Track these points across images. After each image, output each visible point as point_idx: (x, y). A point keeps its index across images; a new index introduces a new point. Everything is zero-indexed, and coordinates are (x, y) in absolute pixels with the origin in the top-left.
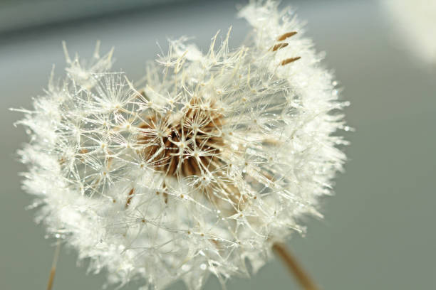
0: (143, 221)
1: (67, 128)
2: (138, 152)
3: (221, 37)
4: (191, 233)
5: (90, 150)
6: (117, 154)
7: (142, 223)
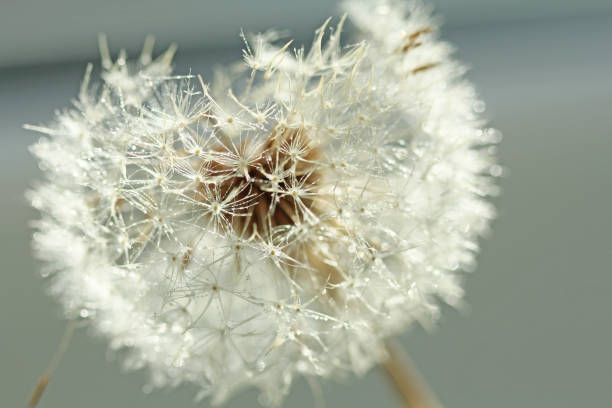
0: (215, 288)
1: (107, 156)
2: (212, 186)
3: (331, 28)
4: (282, 307)
5: (141, 185)
6: (182, 190)
7: (212, 291)
